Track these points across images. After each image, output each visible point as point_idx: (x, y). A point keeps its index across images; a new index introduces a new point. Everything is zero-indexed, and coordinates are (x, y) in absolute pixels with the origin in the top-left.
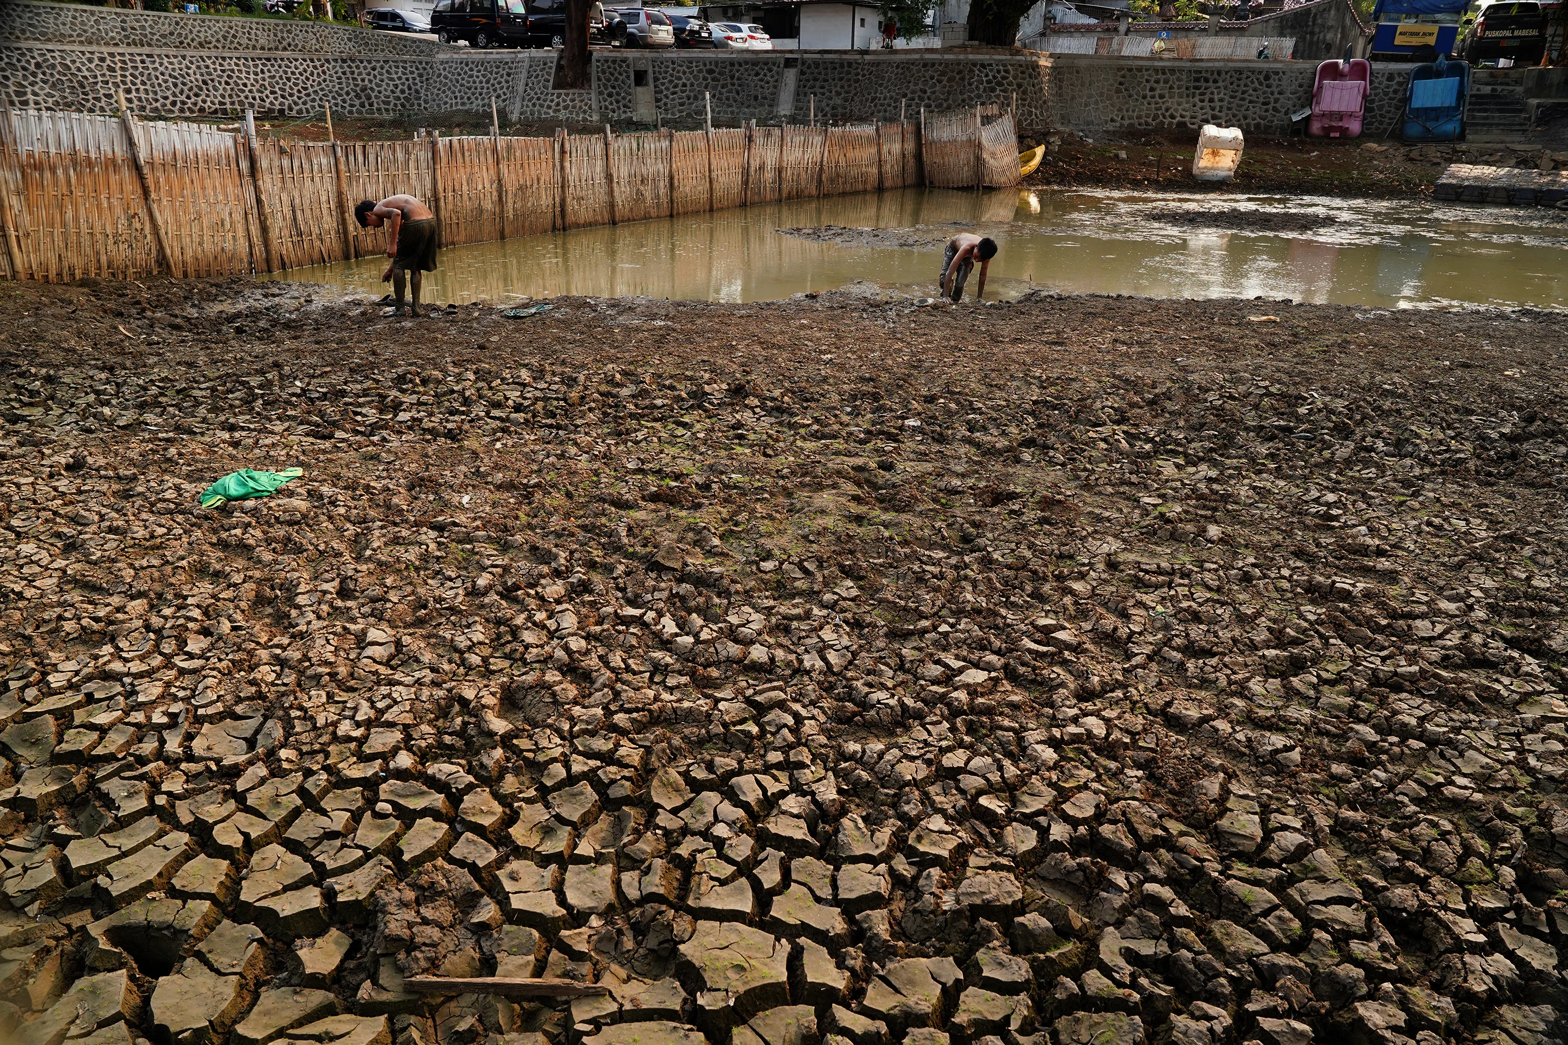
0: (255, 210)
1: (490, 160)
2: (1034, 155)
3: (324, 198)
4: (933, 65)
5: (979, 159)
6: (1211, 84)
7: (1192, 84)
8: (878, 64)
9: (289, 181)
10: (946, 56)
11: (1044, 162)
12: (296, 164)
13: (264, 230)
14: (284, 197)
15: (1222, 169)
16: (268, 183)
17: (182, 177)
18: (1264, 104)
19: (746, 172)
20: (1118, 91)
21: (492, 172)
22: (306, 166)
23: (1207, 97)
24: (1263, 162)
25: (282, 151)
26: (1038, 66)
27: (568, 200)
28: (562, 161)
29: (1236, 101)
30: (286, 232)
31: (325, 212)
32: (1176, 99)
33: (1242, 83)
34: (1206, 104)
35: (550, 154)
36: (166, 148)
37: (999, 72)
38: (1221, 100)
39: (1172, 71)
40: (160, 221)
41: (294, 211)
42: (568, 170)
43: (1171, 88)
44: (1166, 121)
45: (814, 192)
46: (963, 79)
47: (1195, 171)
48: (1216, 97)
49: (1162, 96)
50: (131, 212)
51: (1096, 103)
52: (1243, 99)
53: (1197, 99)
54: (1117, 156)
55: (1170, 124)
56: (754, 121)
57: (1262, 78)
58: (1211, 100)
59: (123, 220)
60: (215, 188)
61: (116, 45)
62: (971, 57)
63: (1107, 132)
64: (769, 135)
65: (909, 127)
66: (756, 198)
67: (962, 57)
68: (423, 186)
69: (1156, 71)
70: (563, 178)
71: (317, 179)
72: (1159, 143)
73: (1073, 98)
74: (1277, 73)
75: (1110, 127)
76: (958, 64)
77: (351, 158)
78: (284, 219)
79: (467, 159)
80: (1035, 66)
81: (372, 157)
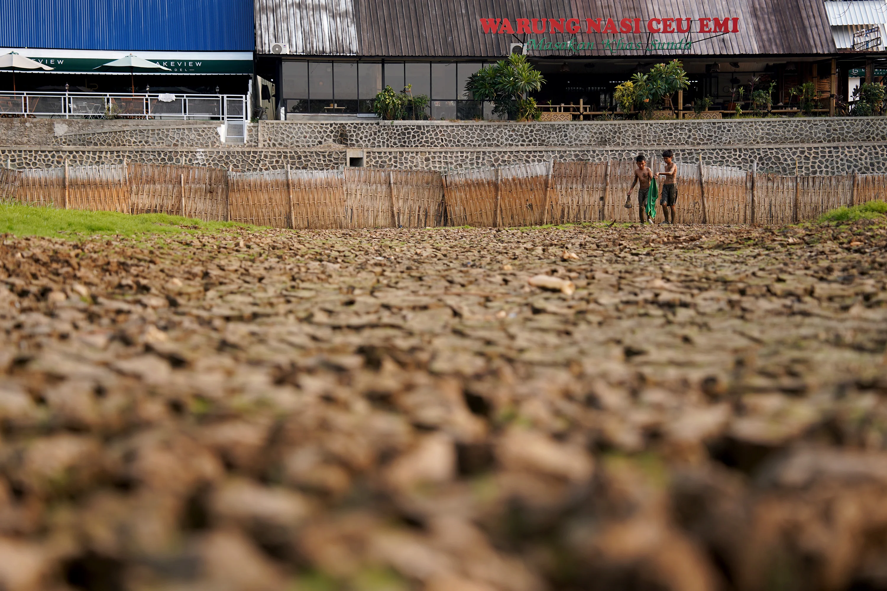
0: (750, 204)
3: (788, 201)
9: (770, 193)
12: (775, 185)
13: (753, 213)
14: (767, 199)
16: (759, 194)
17: (719, 188)
22: (781, 187)
25: (769, 179)
30: (764, 215)
31: (787, 208)
36: (715, 176)
40: (706, 205)
41: (771, 206)
50: (696, 201)
59: (692, 204)
60: (733, 193)
61: (821, 142)
68: (845, 198)
71: (785, 193)
77: (806, 183)
78: (765, 209)
81: (817, 183)
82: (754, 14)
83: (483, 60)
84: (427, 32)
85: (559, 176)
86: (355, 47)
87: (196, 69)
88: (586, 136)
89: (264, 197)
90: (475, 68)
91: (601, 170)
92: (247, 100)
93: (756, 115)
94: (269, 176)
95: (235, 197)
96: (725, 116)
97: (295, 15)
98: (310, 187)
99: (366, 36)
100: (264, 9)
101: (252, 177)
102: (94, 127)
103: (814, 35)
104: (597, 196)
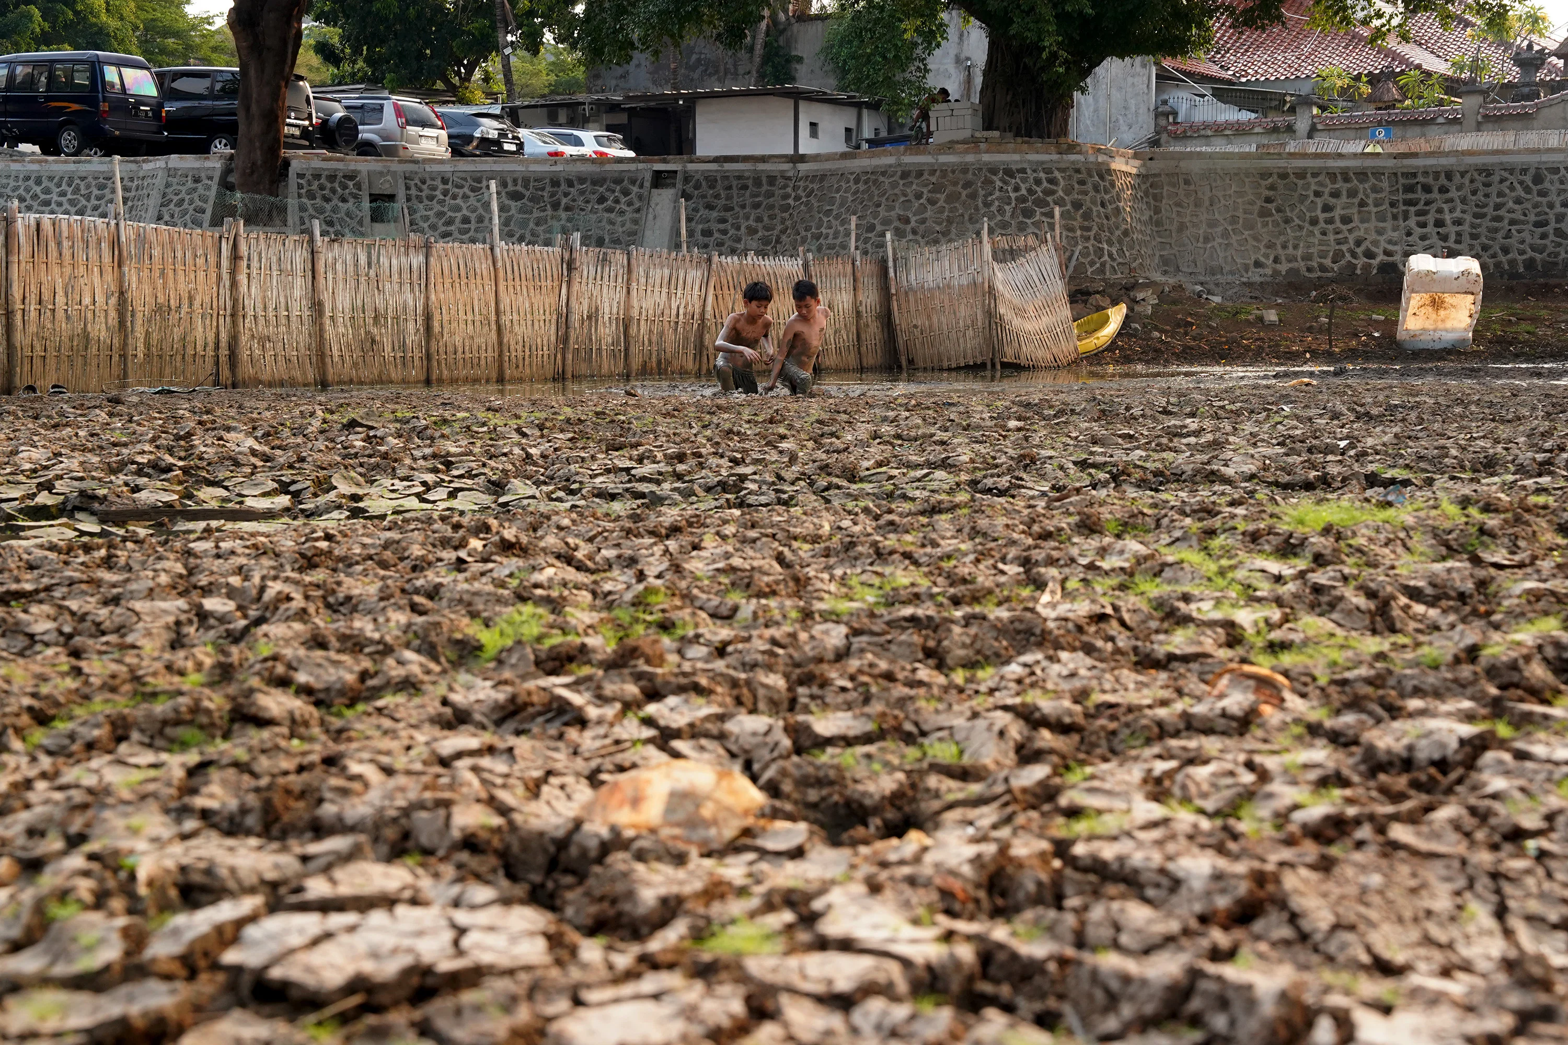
1: (107, 258)
2: (1105, 321)
4: (920, 174)
5: (992, 317)
6: (1435, 195)
7: (1401, 197)
8: (823, 177)
10: (943, 159)
11: (1125, 329)
15: (1453, 330)
18: (1538, 224)
19: (564, 320)
20: (1264, 213)
21: (109, 277)
23: (1431, 218)
24: (1534, 320)
26: (1109, 171)
27: (244, 339)
28: (233, 273)
29: (1486, 223)
32: (1373, 223)
33: (1493, 190)
34: (1430, 229)
35: (212, 259)
37: (1038, 182)
38: (1458, 222)
39: (1362, 175)
42: (243, 288)
43: (1362, 204)
44: (1361, 262)
45: (690, 365)
46: (973, 196)
47: (1401, 335)
48: (1448, 217)
49: (1346, 220)
51: (1225, 234)
52: (1499, 219)
53: (1412, 222)
54: (1261, 319)
55: (1367, 267)
56: (577, 236)
57: (1528, 179)
58: (1439, 223)
62: (986, 158)
63: (1249, 285)
64: (604, 261)
65: (867, 268)
66: (584, 369)
67: (970, 158)
69: (1332, 176)
70: (235, 301)
72: (1343, 298)
73: (1182, 228)
74: (1556, 171)
75: (1255, 276)
76: (965, 171)
79: (66, 252)
80: (1104, 172)
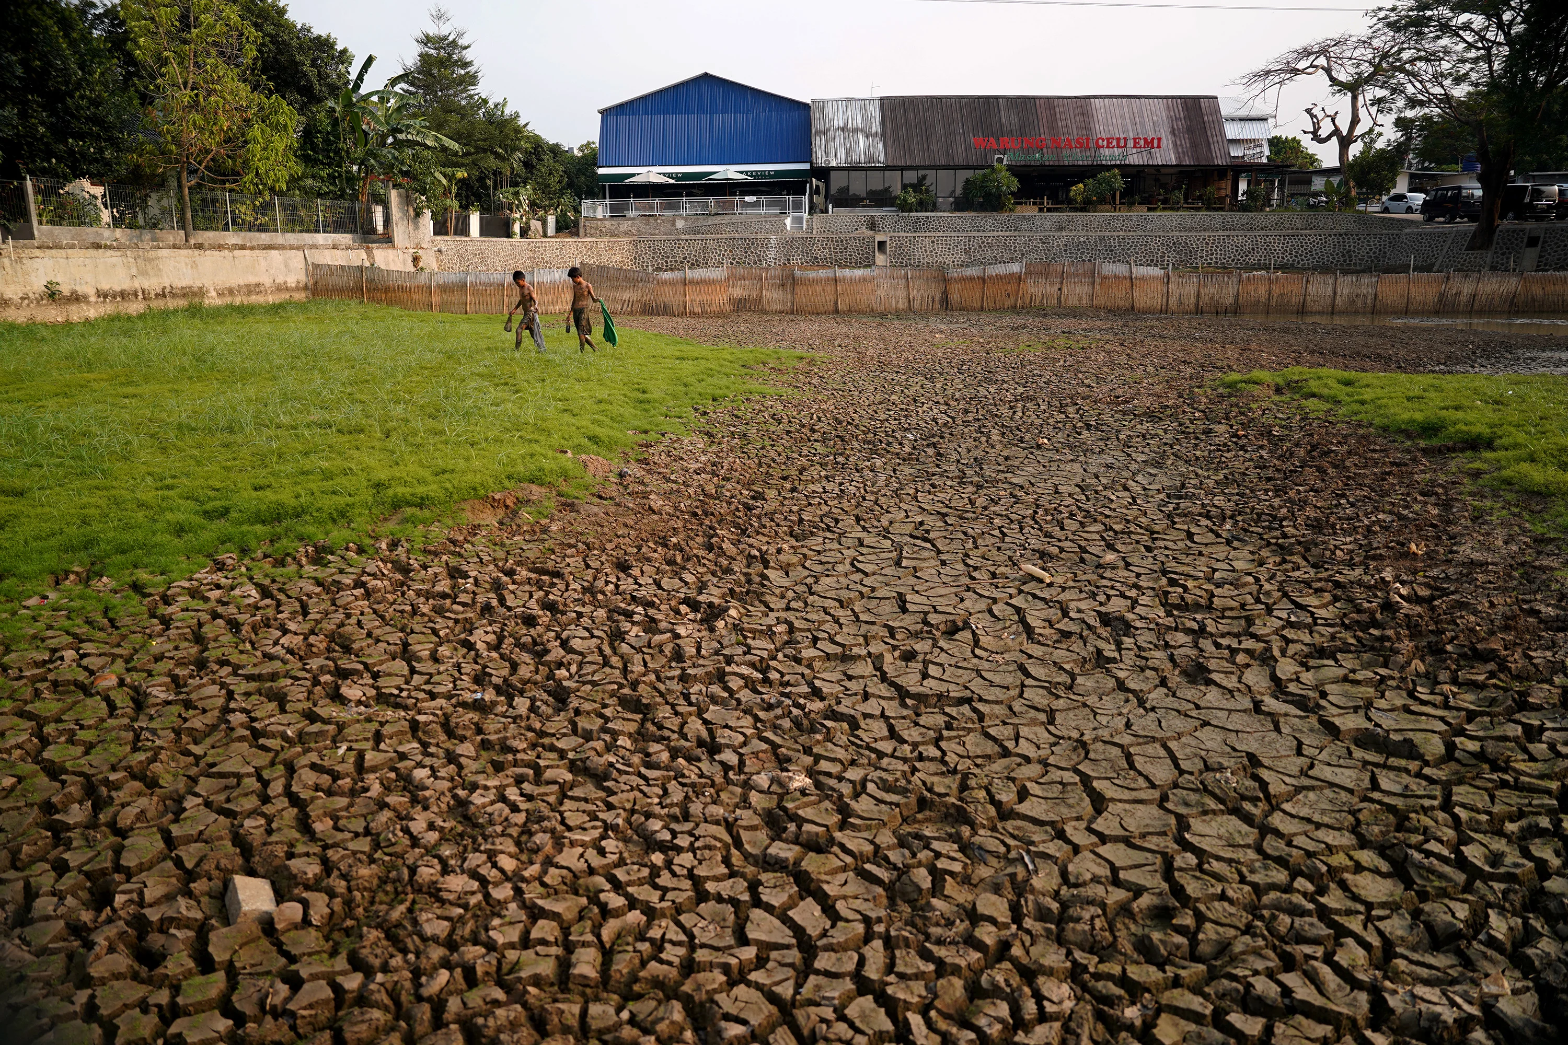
0: (1166, 295)
3: (1193, 292)
9: (1181, 287)
12: (1184, 280)
13: (1168, 301)
14: (1178, 291)
16: (1172, 287)
17: (1144, 284)
22: (1188, 282)
25: (1180, 276)
30: (1176, 304)
31: (1192, 297)
36: (1142, 274)
40: (1135, 295)
41: (1180, 297)
50: (1127, 292)
60: (1154, 287)
61: (1218, 231)
71: (1191, 286)
78: (1176, 299)
82: (1173, 133)
83: (974, 168)
84: (934, 147)
85: (1029, 273)
86: (882, 159)
87: (770, 176)
88: (1048, 224)
89: (819, 289)
90: (969, 174)
91: (1060, 268)
92: (805, 199)
93: (1172, 209)
94: (822, 273)
95: (799, 289)
96: (1150, 210)
97: (840, 137)
98: (851, 281)
99: (890, 151)
100: (818, 133)
101: (812, 274)
102: (701, 222)
103: (1215, 148)
104: (1056, 288)
